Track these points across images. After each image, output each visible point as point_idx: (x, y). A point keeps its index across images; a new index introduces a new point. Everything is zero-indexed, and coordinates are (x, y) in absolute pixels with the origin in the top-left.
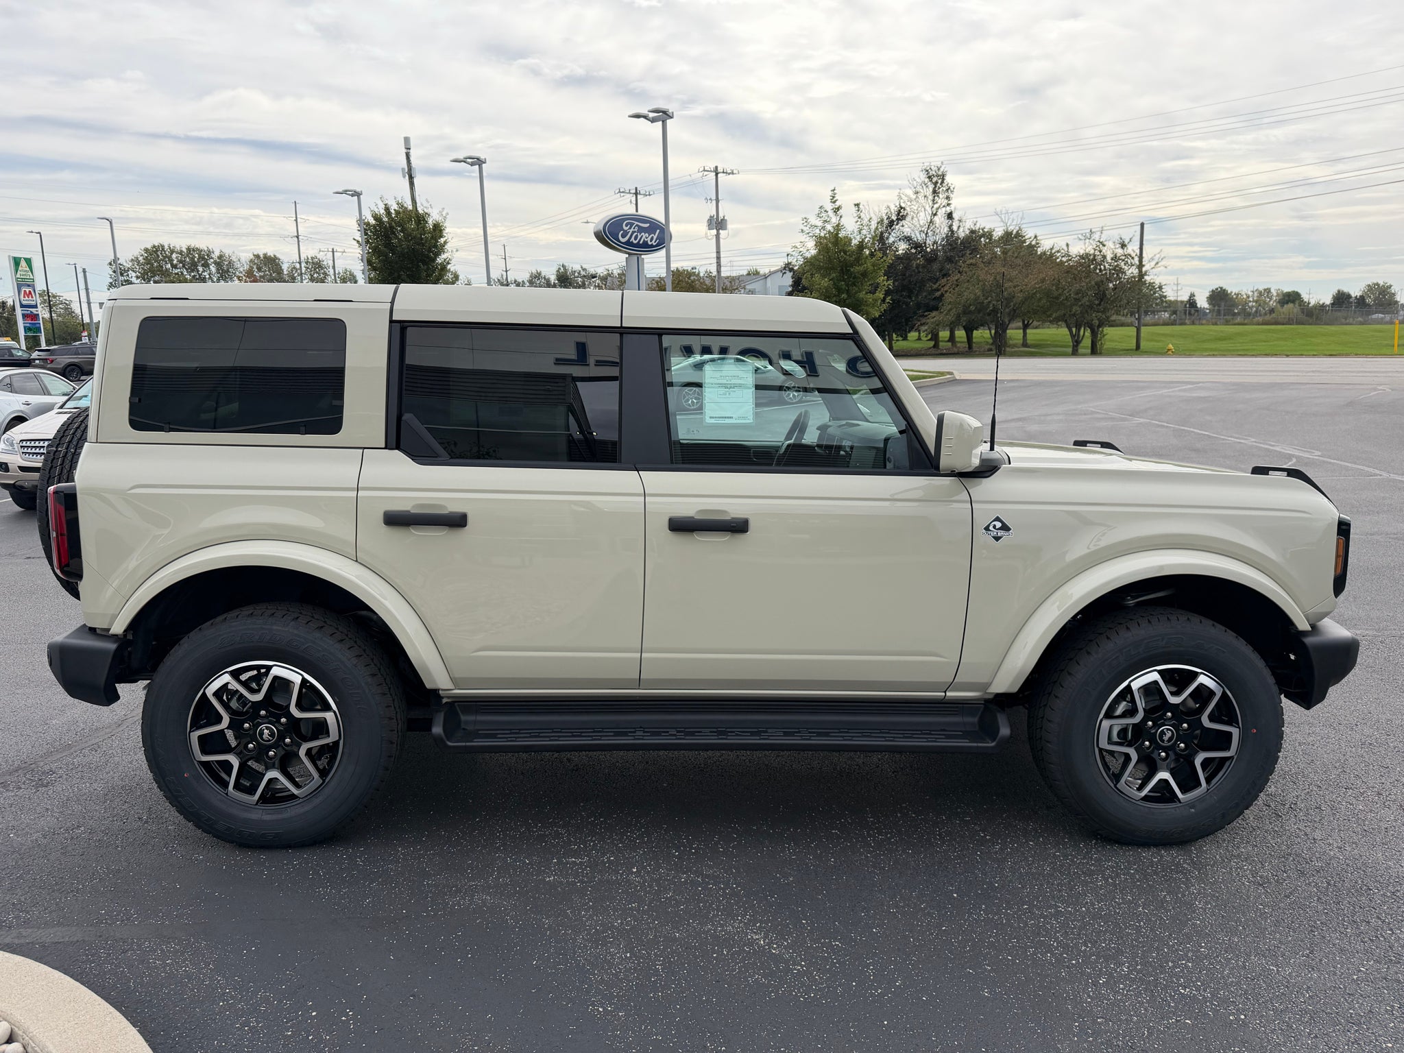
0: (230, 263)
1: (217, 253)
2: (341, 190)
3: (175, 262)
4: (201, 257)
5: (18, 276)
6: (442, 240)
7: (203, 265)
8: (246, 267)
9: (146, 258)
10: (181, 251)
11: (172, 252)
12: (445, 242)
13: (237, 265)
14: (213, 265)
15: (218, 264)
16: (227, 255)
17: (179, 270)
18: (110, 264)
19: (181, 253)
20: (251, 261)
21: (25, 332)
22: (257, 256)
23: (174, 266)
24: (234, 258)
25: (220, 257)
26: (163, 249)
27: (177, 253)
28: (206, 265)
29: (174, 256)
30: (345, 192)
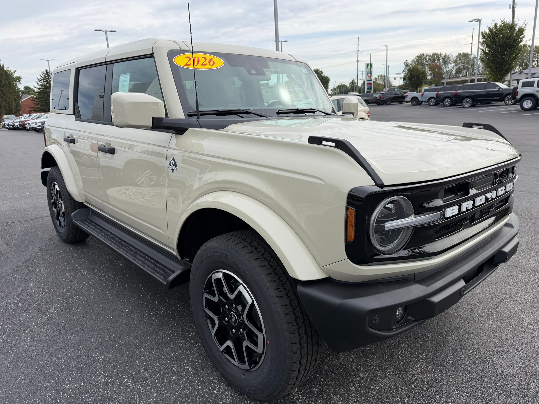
0: (448, 58)
1: (444, 55)
2: (471, 20)
3: (427, 60)
4: (437, 57)
5: (367, 70)
6: (522, 36)
7: (438, 60)
8: (455, 59)
9: (417, 60)
10: (430, 55)
11: (427, 56)
12: (524, 37)
13: (451, 59)
14: (442, 59)
15: (443, 59)
16: (447, 55)
17: (428, 63)
18: (404, 63)
19: (430, 56)
20: (457, 56)
21: (367, 90)
22: (460, 54)
23: (427, 62)
24: (450, 56)
25: (445, 56)
26: (424, 55)
27: (428, 56)
28: (439, 60)
29: (427, 57)
30: (474, 20)
